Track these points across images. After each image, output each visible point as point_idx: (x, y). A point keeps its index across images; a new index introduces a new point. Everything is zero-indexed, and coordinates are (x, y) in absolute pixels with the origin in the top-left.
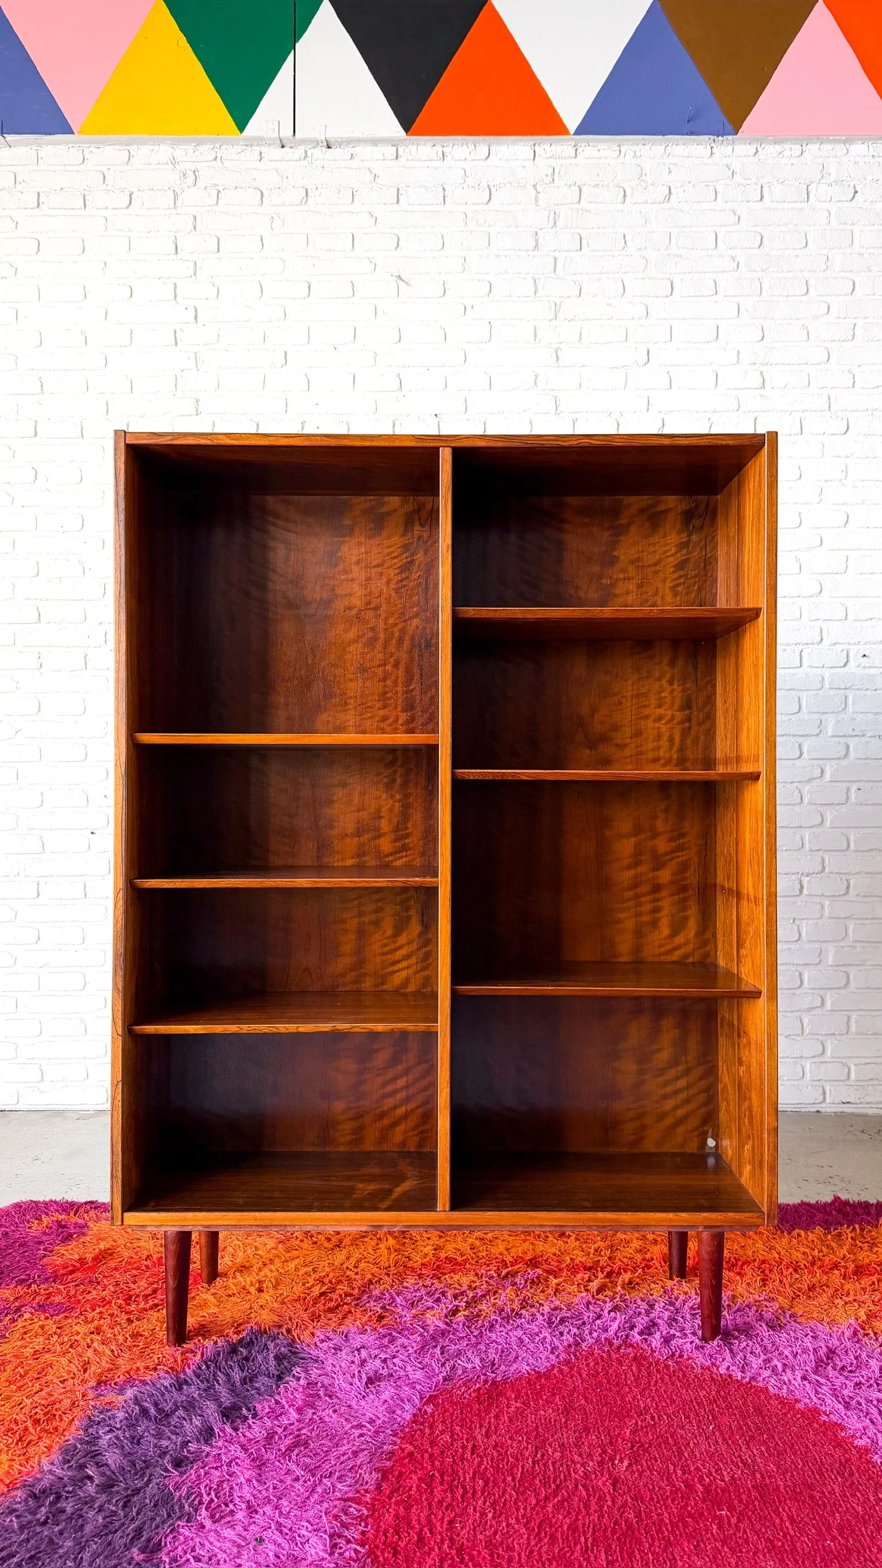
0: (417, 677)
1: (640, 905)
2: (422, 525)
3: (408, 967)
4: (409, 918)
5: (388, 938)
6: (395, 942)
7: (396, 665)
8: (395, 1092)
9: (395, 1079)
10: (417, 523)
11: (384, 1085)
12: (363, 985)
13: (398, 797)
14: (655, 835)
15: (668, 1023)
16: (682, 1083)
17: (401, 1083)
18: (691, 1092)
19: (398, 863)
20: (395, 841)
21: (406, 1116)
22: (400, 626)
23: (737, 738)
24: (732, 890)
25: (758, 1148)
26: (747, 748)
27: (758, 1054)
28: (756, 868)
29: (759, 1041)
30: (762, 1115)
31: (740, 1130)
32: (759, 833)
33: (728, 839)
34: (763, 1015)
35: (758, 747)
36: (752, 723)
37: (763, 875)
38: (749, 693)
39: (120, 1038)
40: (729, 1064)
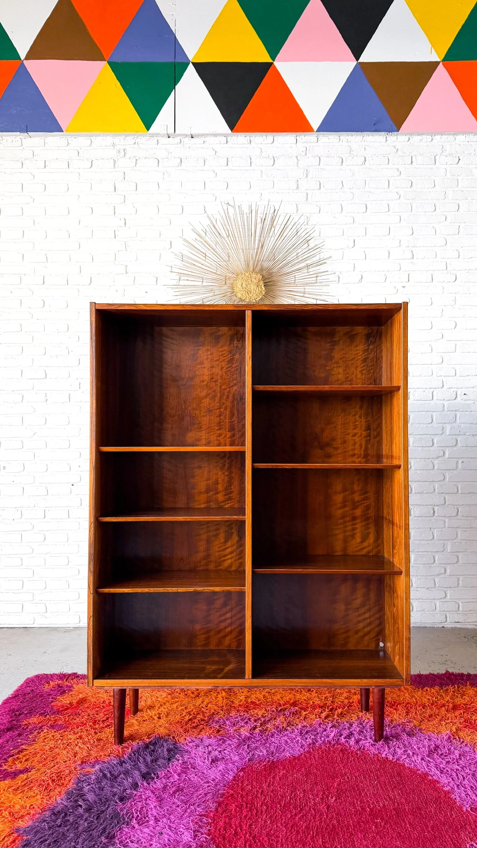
0: (236, 414)
1: (346, 527)
2: (238, 341)
3: (232, 558)
4: (232, 533)
5: (222, 543)
6: (225, 545)
7: (226, 409)
8: (225, 620)
9: (226, 613)
10: (236, 340)
11: (220, 616)
12: (209, 567)
13: (227, 473)
14: (353, 492)
15: (360, 585)
16: (367, 615)
17: (228, 615)
18: (372, 619)
19: (227, 506)
20: (225, 495)
21: (231, 632)
22: (228, 390)
23: (391, 446)
24: (390, 520)
25: (401, 647)
26: (395, 452)
27: (401, 602)
28: (400, 511)
29: (401, 595)
30: (403, 632)
31: (394, 638)
32: (401, 495)
33: (388, 495)
34: (403, 583)
35: (400, 453)
36: (397, 440)
37: (402, 514)
38: (396, 426)
39: (92, 595)
40: (389, 606)
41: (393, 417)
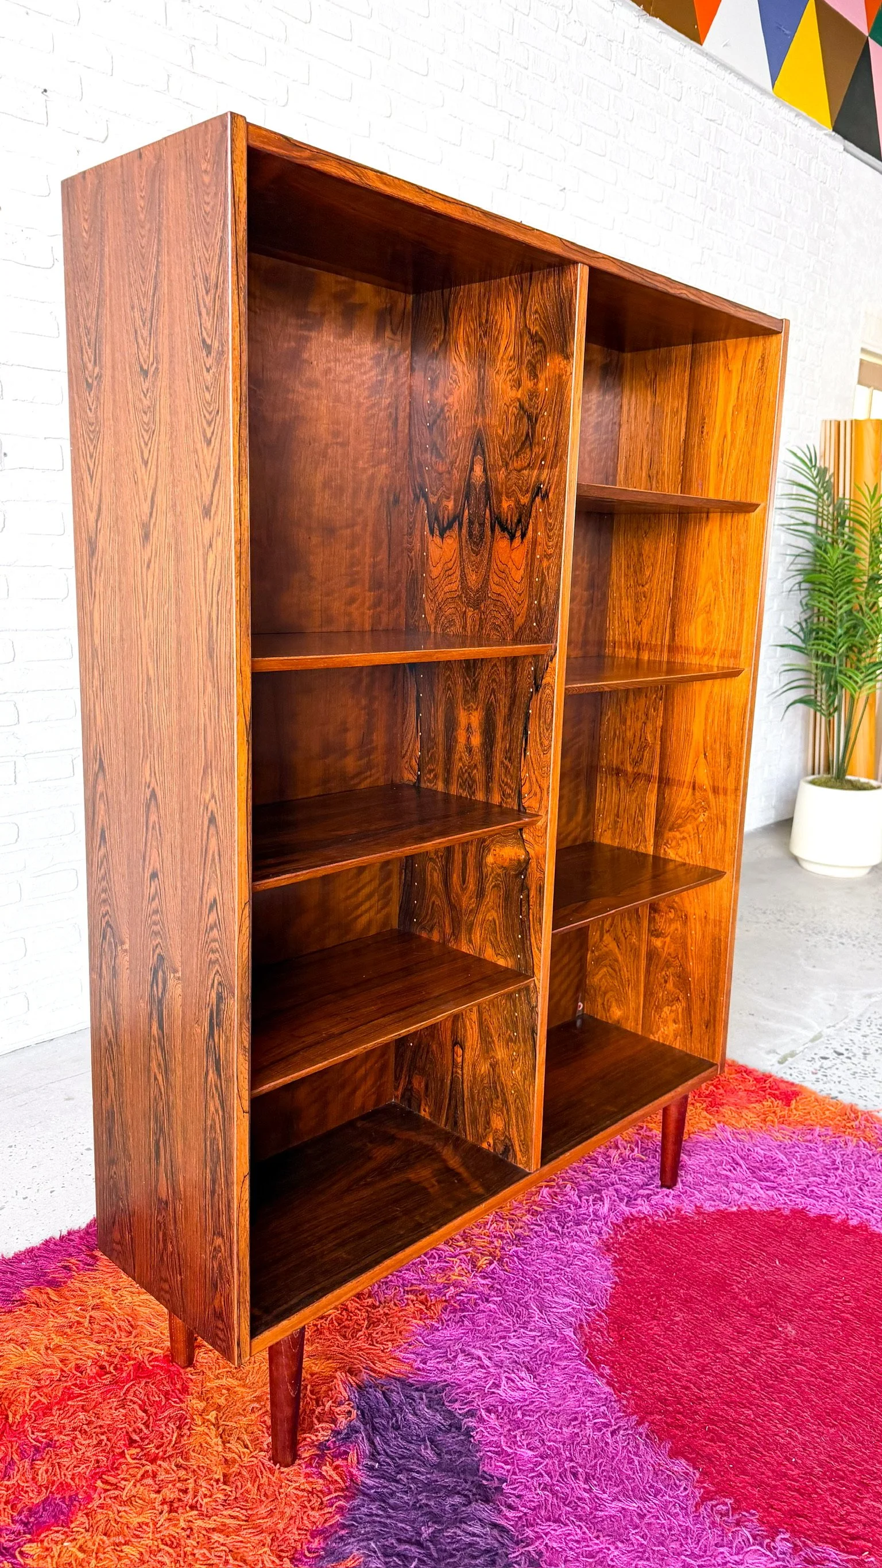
7: (364, 528)
12: (327, 941)
22: (370, 472)
23: (673, 626)
24: (645, 775)
25: (701, 1009)
26: (703, 640)
27: (709, 928)
28: (722, 760)
29: (711, 916)
30: (717, 981)
31: (649, 993)
32: (734, 727)
33: (639, 725)
34: (725, 894)
35: (739, 645)
36: (720, 617)
37: (740, 766)
38: (715, 585)
39: (247, 1116)
40: (620, 934)
41: (690, 566)
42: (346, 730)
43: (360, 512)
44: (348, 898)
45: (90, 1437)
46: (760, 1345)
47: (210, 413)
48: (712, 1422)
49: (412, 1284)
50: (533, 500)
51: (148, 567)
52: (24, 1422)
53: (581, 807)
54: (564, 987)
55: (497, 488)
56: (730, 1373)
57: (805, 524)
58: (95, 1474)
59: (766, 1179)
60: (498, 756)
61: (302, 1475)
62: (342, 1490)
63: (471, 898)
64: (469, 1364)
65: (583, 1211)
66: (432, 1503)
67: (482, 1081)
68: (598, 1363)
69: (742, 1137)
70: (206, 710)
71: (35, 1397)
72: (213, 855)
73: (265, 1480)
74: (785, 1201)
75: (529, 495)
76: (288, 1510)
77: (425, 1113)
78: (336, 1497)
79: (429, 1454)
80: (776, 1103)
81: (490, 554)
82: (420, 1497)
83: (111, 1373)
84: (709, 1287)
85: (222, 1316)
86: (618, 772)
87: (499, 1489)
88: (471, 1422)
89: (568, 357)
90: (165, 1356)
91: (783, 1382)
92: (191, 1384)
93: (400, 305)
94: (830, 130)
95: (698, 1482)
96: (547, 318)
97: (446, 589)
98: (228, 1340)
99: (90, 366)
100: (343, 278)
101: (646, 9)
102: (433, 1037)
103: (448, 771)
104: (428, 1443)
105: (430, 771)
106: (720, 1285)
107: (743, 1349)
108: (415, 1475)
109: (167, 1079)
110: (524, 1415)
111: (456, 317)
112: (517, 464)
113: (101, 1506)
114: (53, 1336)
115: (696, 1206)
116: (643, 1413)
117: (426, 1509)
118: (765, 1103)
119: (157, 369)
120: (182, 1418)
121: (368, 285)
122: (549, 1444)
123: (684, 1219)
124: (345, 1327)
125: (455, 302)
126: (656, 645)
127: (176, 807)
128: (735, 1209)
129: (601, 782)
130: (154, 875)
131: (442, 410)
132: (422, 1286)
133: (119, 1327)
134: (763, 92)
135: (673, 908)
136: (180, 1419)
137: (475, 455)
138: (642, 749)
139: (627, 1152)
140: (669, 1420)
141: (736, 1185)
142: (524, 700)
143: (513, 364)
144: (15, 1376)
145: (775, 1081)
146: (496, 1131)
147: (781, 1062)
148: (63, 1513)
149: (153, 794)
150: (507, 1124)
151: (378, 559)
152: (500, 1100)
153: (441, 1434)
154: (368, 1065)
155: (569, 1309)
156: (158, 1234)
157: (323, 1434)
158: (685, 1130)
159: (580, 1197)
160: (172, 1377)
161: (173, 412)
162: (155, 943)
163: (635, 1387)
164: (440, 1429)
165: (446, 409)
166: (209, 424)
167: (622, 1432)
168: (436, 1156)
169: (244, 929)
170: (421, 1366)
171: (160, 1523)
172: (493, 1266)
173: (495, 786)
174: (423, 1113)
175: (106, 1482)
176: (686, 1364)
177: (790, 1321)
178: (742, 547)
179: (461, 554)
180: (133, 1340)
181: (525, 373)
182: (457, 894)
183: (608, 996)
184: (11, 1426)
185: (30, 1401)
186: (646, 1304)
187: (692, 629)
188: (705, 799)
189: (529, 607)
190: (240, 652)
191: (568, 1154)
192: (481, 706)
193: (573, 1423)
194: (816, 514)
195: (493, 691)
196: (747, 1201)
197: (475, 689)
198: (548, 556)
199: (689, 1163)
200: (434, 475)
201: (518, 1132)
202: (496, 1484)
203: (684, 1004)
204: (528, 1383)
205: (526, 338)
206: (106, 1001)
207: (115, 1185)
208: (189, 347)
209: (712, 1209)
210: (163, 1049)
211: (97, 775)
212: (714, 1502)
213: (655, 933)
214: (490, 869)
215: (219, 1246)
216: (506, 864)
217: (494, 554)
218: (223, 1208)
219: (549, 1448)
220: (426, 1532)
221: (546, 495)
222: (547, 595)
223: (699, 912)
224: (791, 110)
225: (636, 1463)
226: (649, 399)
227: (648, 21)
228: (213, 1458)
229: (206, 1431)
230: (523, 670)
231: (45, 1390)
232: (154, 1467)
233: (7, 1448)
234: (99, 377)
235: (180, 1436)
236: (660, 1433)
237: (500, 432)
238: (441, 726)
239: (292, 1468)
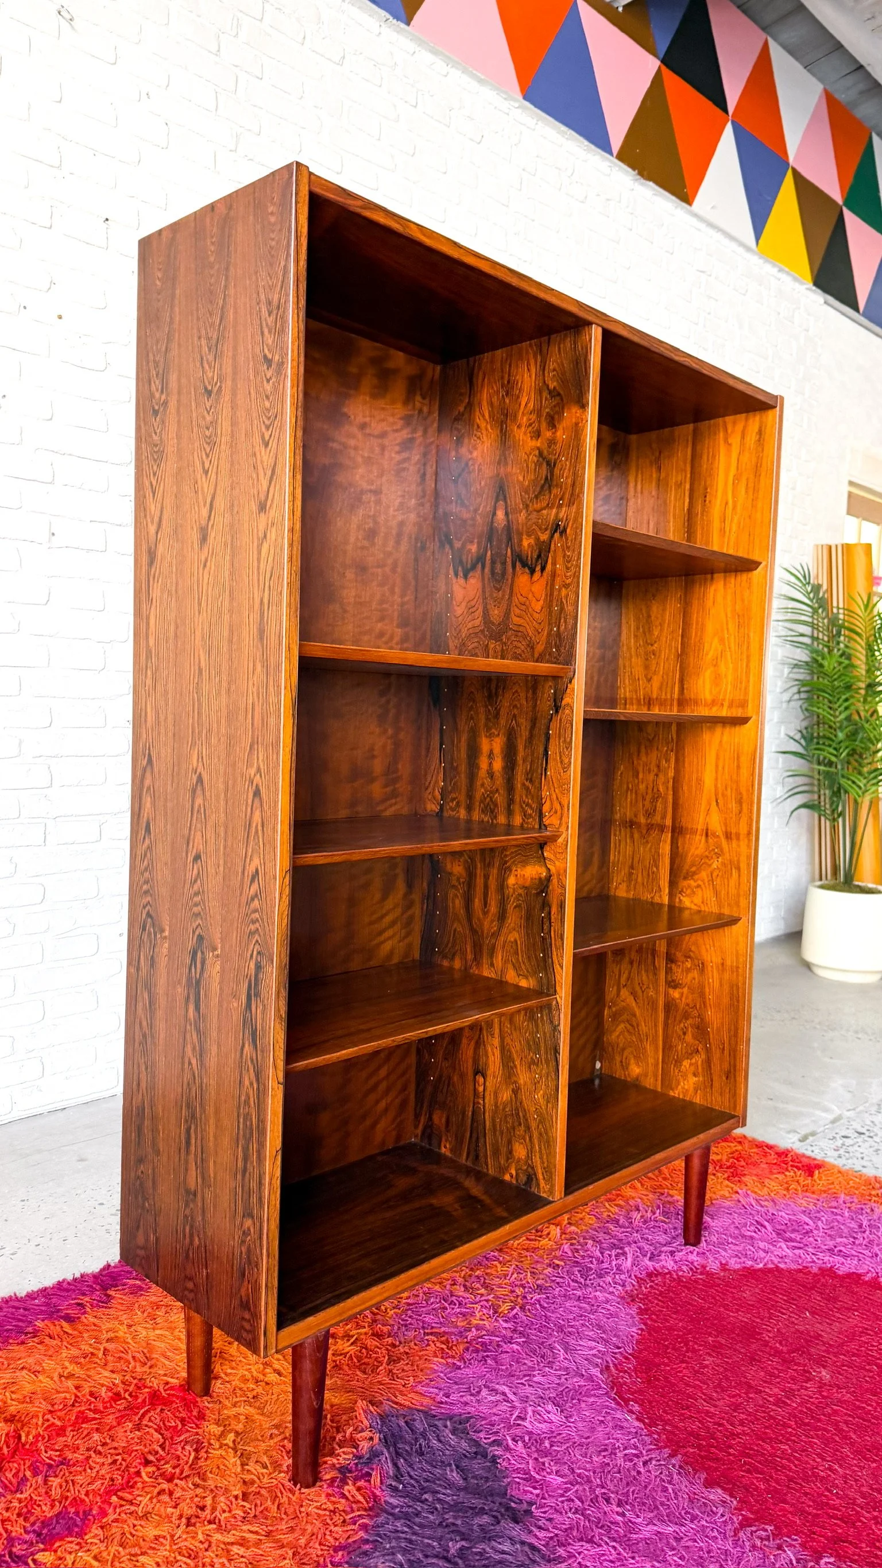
2: (424, 398)
4: (396, 876)
5: (376, 903)
6: (382, 908)
7: (394, 570)
10: (418, 393)
12: (352, 963)
13: (390, 732)
17: (383, 1072)
21: (386, 1110)
23: (682, 681)
24: (658, 825)
25: (721, 1060)
26: (711, 692)
27: (727, 976)
28: (733, 805)
29: (728, 963)
30: (736, 1030)
31: (667, 1047)
32: (744, 772)
33: (651, 777)
34: (741, 939)
35: (746, 693)
36: (727, 669)
37: (751, 812)
38: (722, 640)
39: (281, 1087)
40: (638, 988)
41: (697, 624)
42: (373, 757)
43: (390, 554)
44: (371, 923)
45: (106, 1456)
46: (794, 1387)
47: (269, 418)
48: (748, 1456)
49: (432, 1328)
50: (552, 536)
51: (205, 566)
52: (37, 1441)
53: (596, 859)
54: (582, 1041)
55: (517, 530)
56: (764, 1412)
57: (802, 635)
58: (110, 1491)
59: (791, 1240)
60: (520, 778)
61: (323, 1496)
62: (365, 1510)
63: (492, 921)
64: (493, 1398)
65: (605, 1265)
66: (459, 1522)
67: (504, 1109)
68: (627, 1401)
69: (766, 1203)
70: (255, 690)
71: (48, 1420)
72: (257, 827)
73: (285, 1500)
74: (814, 1259)
75: (548, 532)
76: (309, 1528)
77: (445, 1150)
78: (359, 1516)
79: (454, 1476)
80: (799, 1173)
81: (512, 589)
82: (446, 1516)
83: (125, 1398)
84: (738, 1335)
85: (249, 1306)
86: (632, 824)
87: (528, 1512)
88: (498, 1451)
89: (583, 406)
90: (181, 1386)
91: (820, 1420)
92: (208, 1411)
93: (430, 373)
94: (811, 285)
95: (735, 1509)
96: (564, 373)
97: (470, 625)
98: (254, 1331)
99: (157, 395)
100: (378, 345)
101: (641, 174)
102: (454, 1068)
103: (470, 797)
104: (454, 1467)
105: (453, 799)
106: (750, 1333)
107: (776, 1390)
108: (442, 1496)
109: (201, 1061)
110: (552, 1446)
111: (480, 381)
112: (538, 506)
113: (116, 1521)
114: (67, 1364)
115: (721, 1264)
116: (674, 1444)
117: (452, 1528)
118: (787, 1173)
119: (220, 387)
120: (198, 1442)
121: (401, 354)
122: (579, 1471)
123: (710, 1274)
124: (364, 1363)
125: (480, 368)
126: (666, 700)
127: (221, 786)
128: (761, 1266)
129: (615, 835)
130: (197, 857)
131: (467, 465)
132: (443, 1329)
133: (134, 1357)
134: (748, 249)
135: (689, 957)
136: (197, 1443)
137: (497, 500)
138: (654, 800)
139: (649, 1214)
140: (702, 1454)
141: (762, 1245)
142: (544, 721)
143: (533, 417)
144: (28, 1400)
145: (797, 1155)
146: (519, 1160)
147: (803, 1139)
148: (77, 1526)
149: (200, 779)
150: (530, 1152)
151: (406, 599)
152: (522, 1128)
153: (466, 1460)
154: (389, 1099)
155: (594, 1352)
156: (184, 1229)
157: (344, 1456)
158: (707, 1197)
159: (602, 1253)
160: (188, 1405)
161: (234, 424)
162: (195, 925)
163: (666, 1422)
164: (465, 1456)
165: (470, 463)
166: (268, 428)
167: (654, 1462)
168: (458, 1186)
169: (284, 897)
170: (445, 1399)
171: (177, 1536)
172: (515, 1311)
173: (517, 808)
174: (443, 1150)
175: (121, 1498)
176: (717, 1403)
177: (824, 1367)
178: (746, 602)
179: (484, 592)
180: (148, 1371)
181: (544, 425)
182: (479, 919)
183: (626, 1053)
184: (24, 1445)
185: (43, 1424)
186: (674, 1349)
187: (701, 681)
188: (719, 846)
189: (549, 634)
190: (288, 630)
191: (591, 1187)
192: (502, 731)
193: (603, 1454)
194: (812, 625)
195: (515, 716)
196: (773, 1258)
197: (497, 716)
198: (566, 586)
199: (713, 1224)
200: (459, 522)
201: (541, 1158)
202: (525, 1506)
203: (703, 1056)
204: (556, 1417)
205: (545, 394)
206: (142, 993)
207: (141, 1184)
208: (251, 363)
209: (738, 1266)
210: (198, 1031)
211: (145, 770)
212: (754, 1529)
213: (673, 984)
214: (511, 890)
215: (249, 1229)
216: (527, 884)
217: (516, 589)
218: (254, 1185)
219: (579, 1475)
220: (454, 1547)
221: (565, 530)
222: (565, 622)
223: (717, 959)
224: (774, 265)
225: (670, 1491)
226: (654, 476)
227: (642, 184)
228: (231, 1480)
229: (223, 1453)
230: (543, 694)
231: (59, 1414)
232: (171, 1486)
233: (19, 1464)
234: (165, 403)
235: (197, 1458)
236: (694, 1464)
237: (521, 478)
238: (463, 754)
239: (313, 1490)
